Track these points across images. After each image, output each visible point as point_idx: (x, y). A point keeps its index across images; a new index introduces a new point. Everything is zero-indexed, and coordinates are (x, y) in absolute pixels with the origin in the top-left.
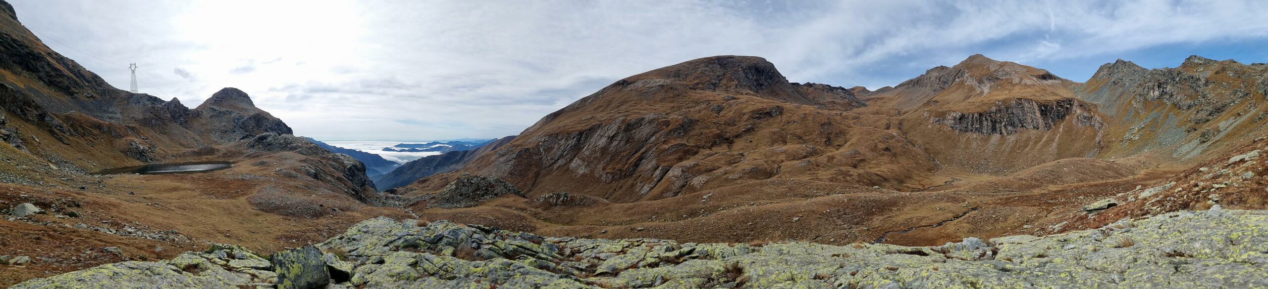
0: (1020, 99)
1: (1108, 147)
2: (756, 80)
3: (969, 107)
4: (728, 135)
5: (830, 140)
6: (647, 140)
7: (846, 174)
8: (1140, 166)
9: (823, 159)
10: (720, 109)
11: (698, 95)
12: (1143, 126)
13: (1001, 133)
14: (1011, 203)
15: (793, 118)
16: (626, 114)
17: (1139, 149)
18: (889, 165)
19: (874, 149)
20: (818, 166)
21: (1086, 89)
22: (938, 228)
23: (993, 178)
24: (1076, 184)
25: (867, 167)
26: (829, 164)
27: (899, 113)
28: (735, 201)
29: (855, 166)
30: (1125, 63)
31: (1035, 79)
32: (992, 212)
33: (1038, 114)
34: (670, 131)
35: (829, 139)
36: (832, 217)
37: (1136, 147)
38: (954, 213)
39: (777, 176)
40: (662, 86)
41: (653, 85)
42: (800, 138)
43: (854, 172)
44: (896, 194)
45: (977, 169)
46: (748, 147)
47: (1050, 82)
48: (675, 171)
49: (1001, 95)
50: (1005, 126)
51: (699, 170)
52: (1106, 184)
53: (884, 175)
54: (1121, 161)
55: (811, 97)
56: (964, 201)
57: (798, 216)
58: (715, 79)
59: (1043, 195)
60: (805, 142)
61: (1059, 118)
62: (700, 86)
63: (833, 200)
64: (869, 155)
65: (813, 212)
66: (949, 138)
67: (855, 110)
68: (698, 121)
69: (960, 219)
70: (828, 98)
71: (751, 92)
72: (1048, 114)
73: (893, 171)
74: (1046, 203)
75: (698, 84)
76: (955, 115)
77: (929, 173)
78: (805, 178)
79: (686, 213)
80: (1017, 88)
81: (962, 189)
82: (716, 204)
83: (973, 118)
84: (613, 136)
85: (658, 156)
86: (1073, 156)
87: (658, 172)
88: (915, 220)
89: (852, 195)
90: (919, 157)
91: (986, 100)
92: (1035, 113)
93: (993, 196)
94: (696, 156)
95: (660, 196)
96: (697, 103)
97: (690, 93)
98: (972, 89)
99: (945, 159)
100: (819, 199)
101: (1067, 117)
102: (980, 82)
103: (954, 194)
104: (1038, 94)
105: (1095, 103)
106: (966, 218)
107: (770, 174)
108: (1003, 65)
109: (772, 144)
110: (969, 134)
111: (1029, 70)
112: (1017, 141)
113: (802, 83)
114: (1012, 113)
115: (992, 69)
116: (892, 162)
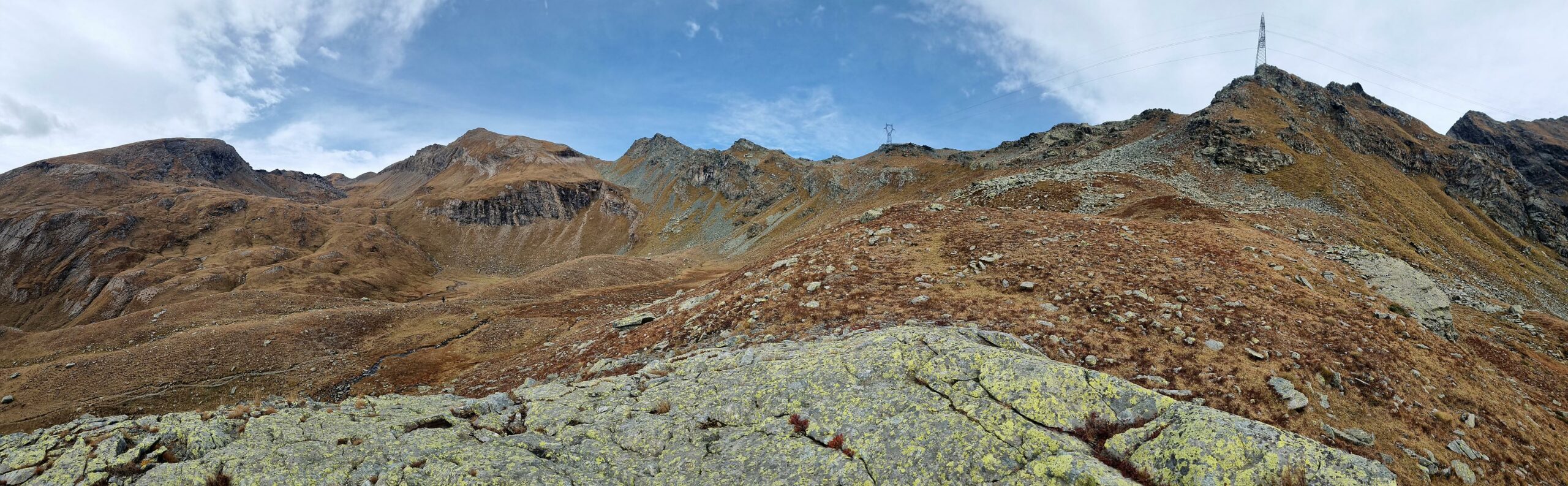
0: (535, 182)
1: (643, 241)
2: (214, 168)
3: (470, 193)
4: (181, 236)
5: (304, 240)
6: (77, 243)
7: (325, 282)
8: (681, 265)
9: (296, 264)
10: (170, 205)
11: (142, 187)
12: (686, 216)
13: (512, 224)
14: (527, 312)
15: (259, 214)
16: (47, 207)
17: (681, 245)
18: (378, 269)
19: (359, 249)
20: (291, 272)
21: (616, 170)
22: (442, 348)
23: (505, 281)
24: (603, 289)
25: (351, 273)
26: (305, 270)
27: (386, 204)
28: (193, 319)
29: (337, 272)
30: (665, 138)
31: (553, 156)
32: (505, 325)
33: (557, 200)
34: (109, 232)
35: (303, 238)
36: (311, 340)
37: (676, 241)
38: (460, 328)
39: (242, 286)
40: (96, 174)
41: (84, 172)
42: (268, 237)
43: (336, 279)
44: (389, 306)
45: (485, 269)
46: (206, 250)
47: (571, 160)
48: (117, 283)
49: (511, 177)
50: (517, 215)
51: (146, 280)
52: (641, 288)
53: (372, 282)
54: (659, 258)
55: (280, 187)
56: (472, 312)
57: (269, 339)
58: (162, 167)
59: (565, 302)
60: (275, 243)
61: (582, 204)
62: (144, 175)
63: (312, 317)
64: (353, 257)
65: (288, 333)
66: (449, 232)
67: (334, 202)
68: (143, 219)
69: (468, 336)
70: (301, 188)
71: (208, 183)
72: (570, 199)
73: (383, 276)
74: (568, 312)
75: (141, 173)
76: (454, 203)
77: (426, 277)
78: (276, 289)
79: (132, 337)
80: (531, 168)
81: (469, 296)
82: (170, 324)
83: (476, 206)
84: (30, 237)
85: (93, 264)
86: (600, 252)
87: (93, 285)
88: (414, 339)
89: (335, 310)
90: (413, 256)
91: (492, 184)
92: (553, 198)
93: (506, 305)
94: (142, 263)
95: (97, 317)
96: (142, 196)
97: (132, 184)
98: (473, 170)
99: (446, 257)
100: (295, 315)
101: (593, 204)
102: (484, 161)
103: (460, 303)
104: (557, 175)
105: (628, 186)
106: (476, 335)
107: (232, 284)
108: (513, 140)
109: (235, 247)
110: (472, 226)
111: (545, 146)
112: (532, 233)
113: (269, 170)
114: (526, 199)
115: (499, 145)
116: (381, 265)
